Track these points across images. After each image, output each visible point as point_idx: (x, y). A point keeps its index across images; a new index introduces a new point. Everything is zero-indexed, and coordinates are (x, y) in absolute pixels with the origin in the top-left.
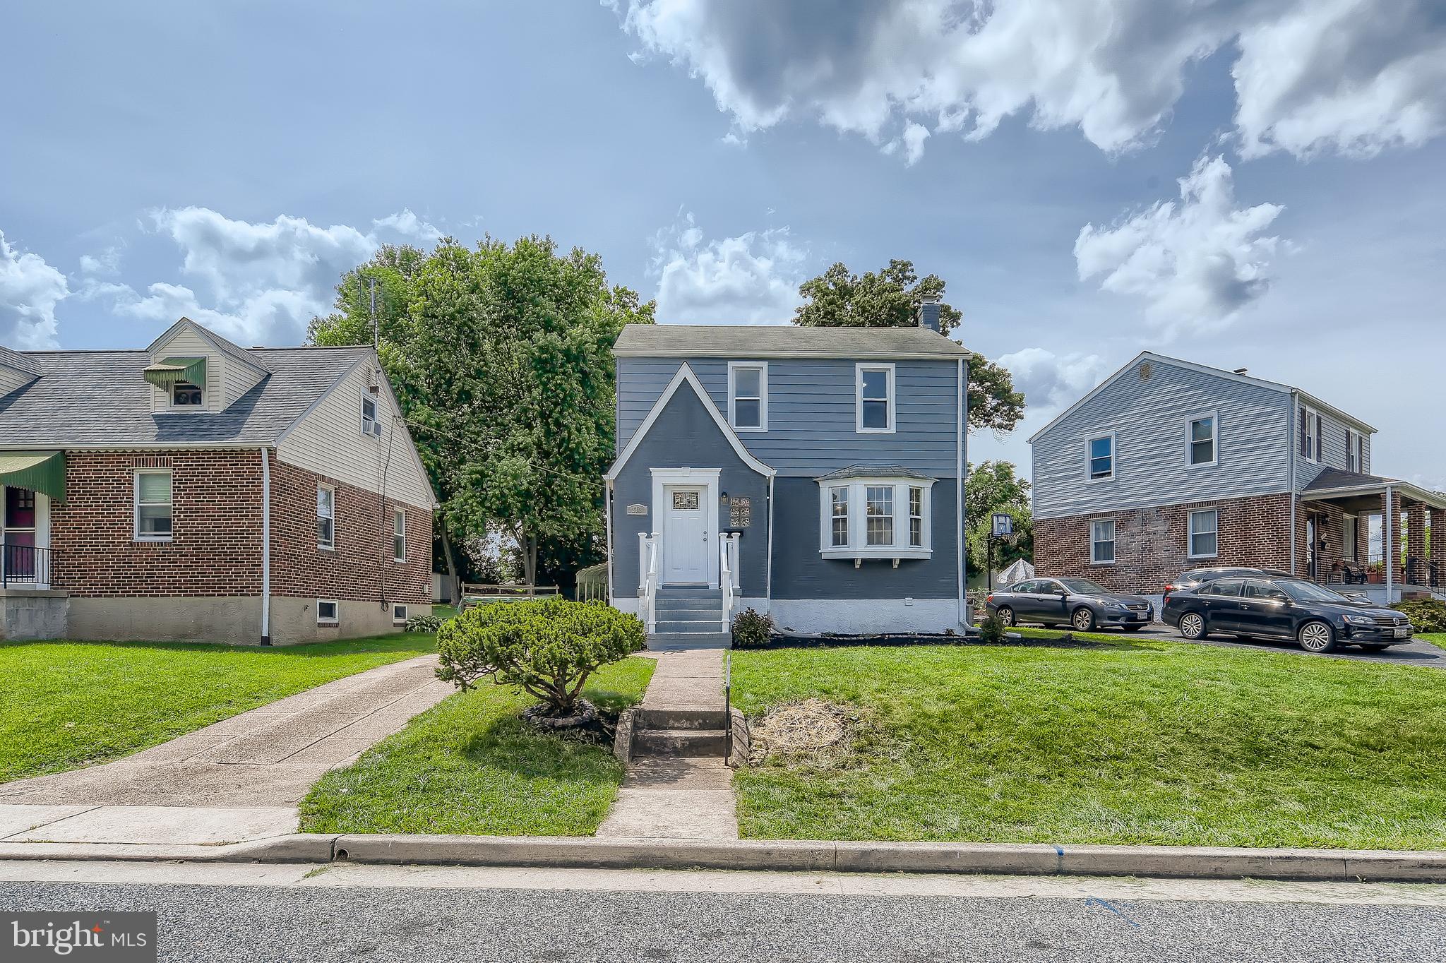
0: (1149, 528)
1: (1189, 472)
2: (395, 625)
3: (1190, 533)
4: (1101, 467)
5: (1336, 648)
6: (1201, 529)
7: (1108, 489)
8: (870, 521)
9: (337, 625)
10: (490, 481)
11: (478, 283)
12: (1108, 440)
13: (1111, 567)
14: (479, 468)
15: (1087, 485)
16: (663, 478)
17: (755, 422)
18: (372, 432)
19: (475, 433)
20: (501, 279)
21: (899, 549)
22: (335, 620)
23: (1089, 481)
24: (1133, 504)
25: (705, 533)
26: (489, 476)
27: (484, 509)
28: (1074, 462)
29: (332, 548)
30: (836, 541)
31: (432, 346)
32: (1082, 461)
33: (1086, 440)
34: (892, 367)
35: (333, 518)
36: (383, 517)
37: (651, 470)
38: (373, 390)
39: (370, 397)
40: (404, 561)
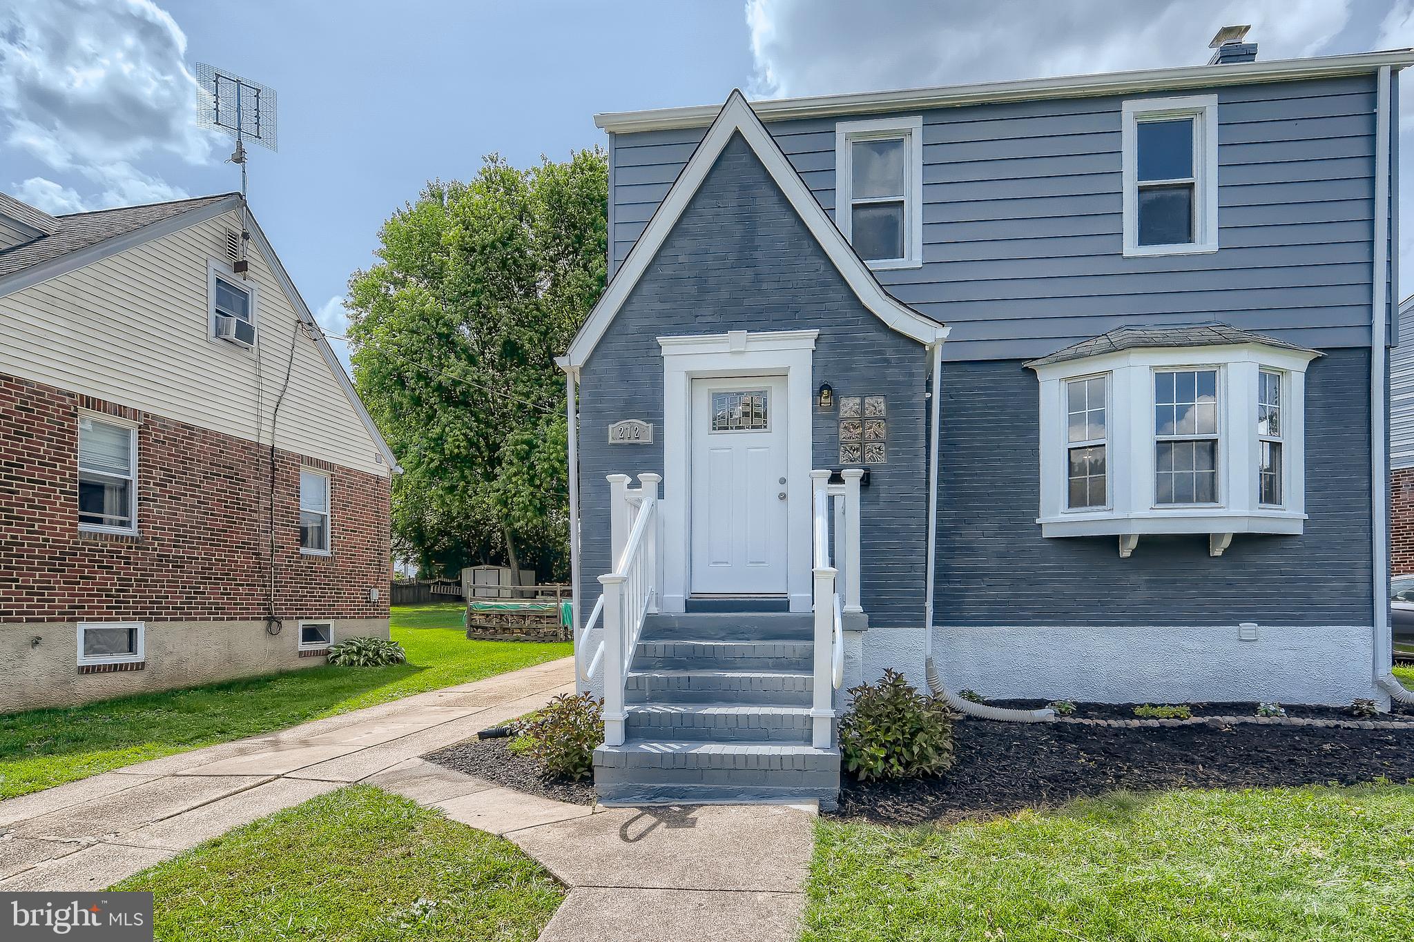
2: (302, 655)
8: (1162, 447)
9: (140, 667)
10: (538, 452)
11: (525, 205)
14: (526, 437)
18: (232, 335)
19: (523, 394)
20: (556, 199)
21: (1232, 511)
22: (139, 657)
25: (783, 481)
26: (539, 447)
27: (532, 489)
29: (133, 531)
30: (1076, 499)
31: (469, 286)
34: (1210, 103)
35: (133, 476)
36: (273, 482)
37: (661, 340)
38: (241, 267)
39: (235, 279)
40: (326, 553)
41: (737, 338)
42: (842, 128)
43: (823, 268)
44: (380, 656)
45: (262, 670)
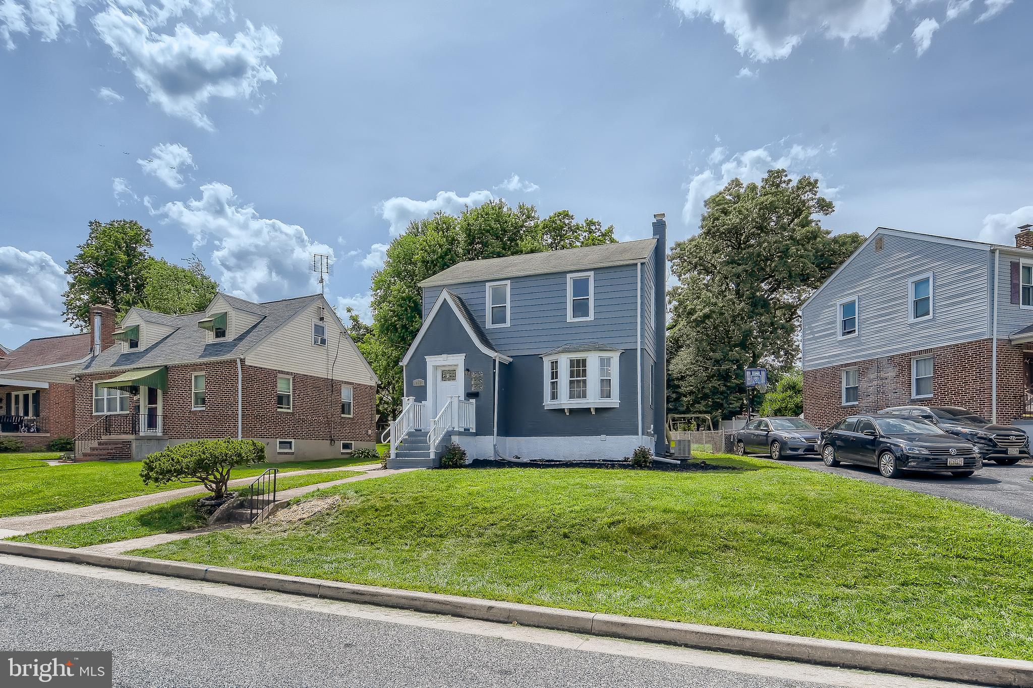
0: (883, 375)
1: (911, 325)
2: (342, 453)
3: (914, 377)
4: (848, 326)
5: (899, 474)
6: (923, 373)
7: (853, 343)
8: (571, 382)
9: (293, 453)
12: (853, 303)
13: (855, 408)
15: (838, 342)
16: (432, 361)
17: (504, 321)
18: (319, 343)
20: (468, 231)
21: (593, 401)
22: (293, 451)
23: (840, 338)
24: (869, 355)
28: (829, 324)
29: (291, 411)
30: (553, 397)
32: (834, 322)
33: (838, 304)
34: (592, 273)
35: (291, 394)
36: (332, 391)
37: (426, 357)
38: (322, 319)
39: (320, 323)
40: (351, 416)
41: (445, 356)
42: (488, 284)
44: (370, 455)
45: (329, 458)
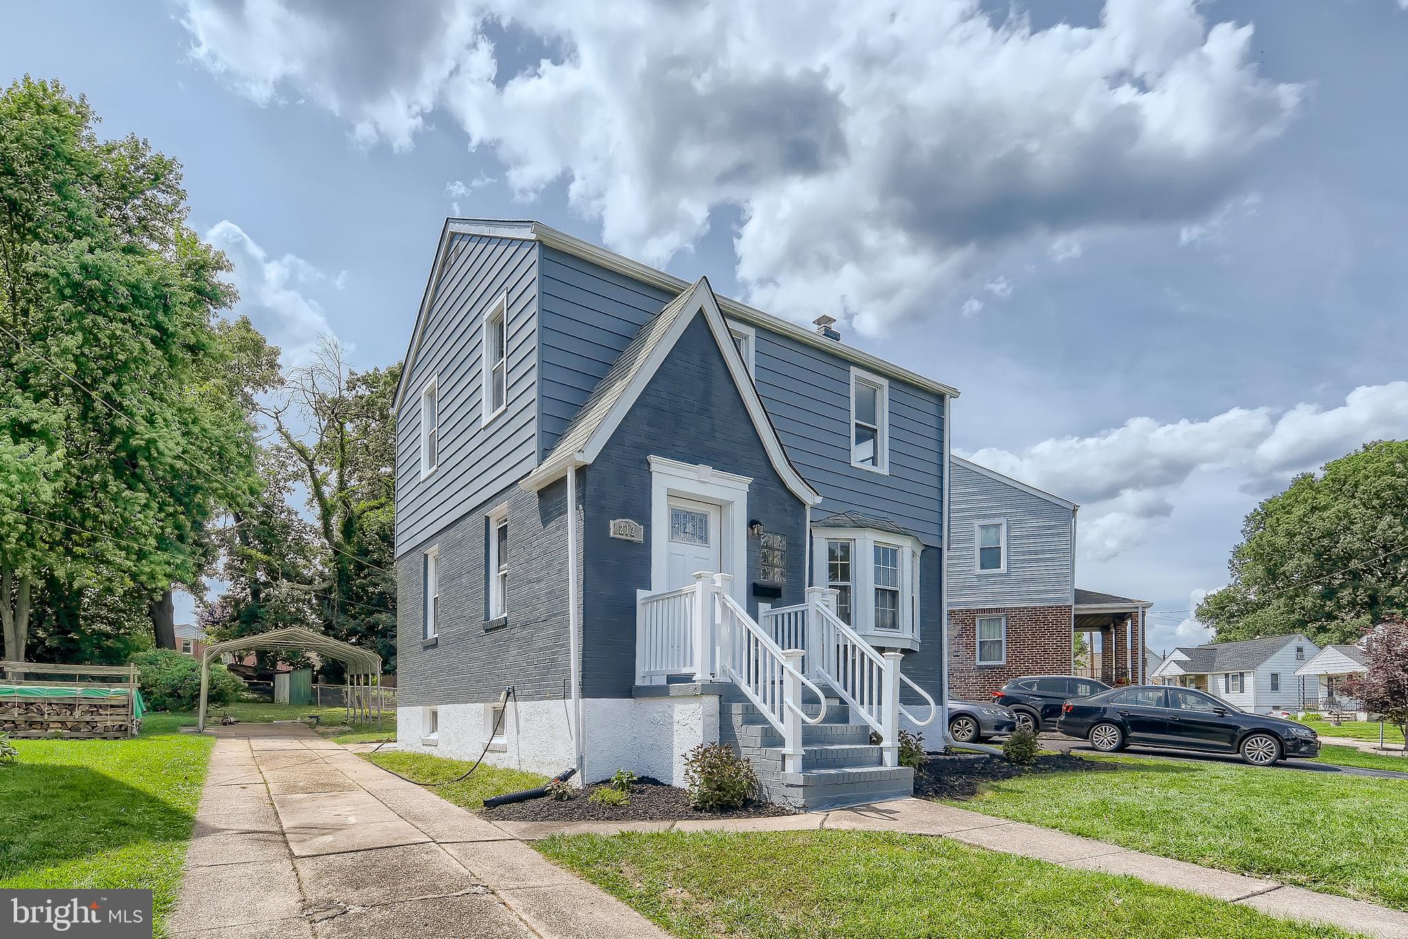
1: (977, 576)
3: (977, 639)
8: (876, 592)
21: (906, 636)
37: (652, 458)
41: (705, 470)
43: (751, 433)
